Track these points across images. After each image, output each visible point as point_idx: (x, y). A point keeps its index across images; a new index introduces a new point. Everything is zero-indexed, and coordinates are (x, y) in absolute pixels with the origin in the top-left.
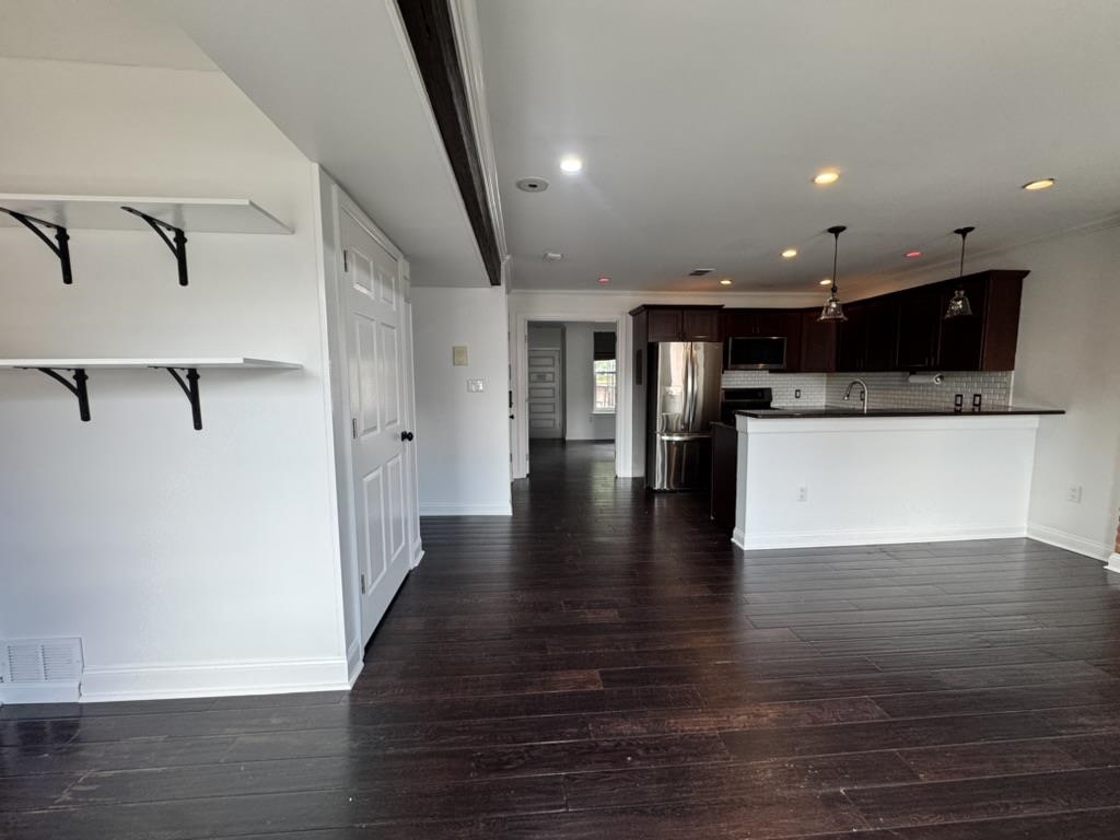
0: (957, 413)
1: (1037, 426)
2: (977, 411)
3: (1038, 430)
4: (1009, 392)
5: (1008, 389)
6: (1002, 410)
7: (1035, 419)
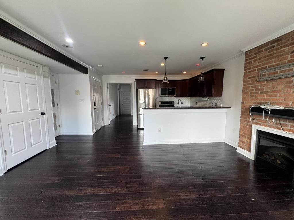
0: (212, 108)
1: (226, 111)
2: (216, 107)
3: (227, 112)
4: (221, 102)
5: (221, 101)
6: (220, 107)
7: (226, 109)
